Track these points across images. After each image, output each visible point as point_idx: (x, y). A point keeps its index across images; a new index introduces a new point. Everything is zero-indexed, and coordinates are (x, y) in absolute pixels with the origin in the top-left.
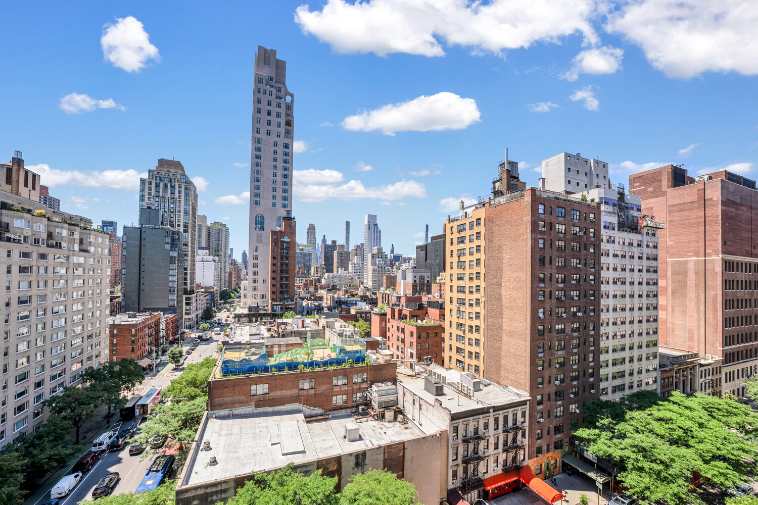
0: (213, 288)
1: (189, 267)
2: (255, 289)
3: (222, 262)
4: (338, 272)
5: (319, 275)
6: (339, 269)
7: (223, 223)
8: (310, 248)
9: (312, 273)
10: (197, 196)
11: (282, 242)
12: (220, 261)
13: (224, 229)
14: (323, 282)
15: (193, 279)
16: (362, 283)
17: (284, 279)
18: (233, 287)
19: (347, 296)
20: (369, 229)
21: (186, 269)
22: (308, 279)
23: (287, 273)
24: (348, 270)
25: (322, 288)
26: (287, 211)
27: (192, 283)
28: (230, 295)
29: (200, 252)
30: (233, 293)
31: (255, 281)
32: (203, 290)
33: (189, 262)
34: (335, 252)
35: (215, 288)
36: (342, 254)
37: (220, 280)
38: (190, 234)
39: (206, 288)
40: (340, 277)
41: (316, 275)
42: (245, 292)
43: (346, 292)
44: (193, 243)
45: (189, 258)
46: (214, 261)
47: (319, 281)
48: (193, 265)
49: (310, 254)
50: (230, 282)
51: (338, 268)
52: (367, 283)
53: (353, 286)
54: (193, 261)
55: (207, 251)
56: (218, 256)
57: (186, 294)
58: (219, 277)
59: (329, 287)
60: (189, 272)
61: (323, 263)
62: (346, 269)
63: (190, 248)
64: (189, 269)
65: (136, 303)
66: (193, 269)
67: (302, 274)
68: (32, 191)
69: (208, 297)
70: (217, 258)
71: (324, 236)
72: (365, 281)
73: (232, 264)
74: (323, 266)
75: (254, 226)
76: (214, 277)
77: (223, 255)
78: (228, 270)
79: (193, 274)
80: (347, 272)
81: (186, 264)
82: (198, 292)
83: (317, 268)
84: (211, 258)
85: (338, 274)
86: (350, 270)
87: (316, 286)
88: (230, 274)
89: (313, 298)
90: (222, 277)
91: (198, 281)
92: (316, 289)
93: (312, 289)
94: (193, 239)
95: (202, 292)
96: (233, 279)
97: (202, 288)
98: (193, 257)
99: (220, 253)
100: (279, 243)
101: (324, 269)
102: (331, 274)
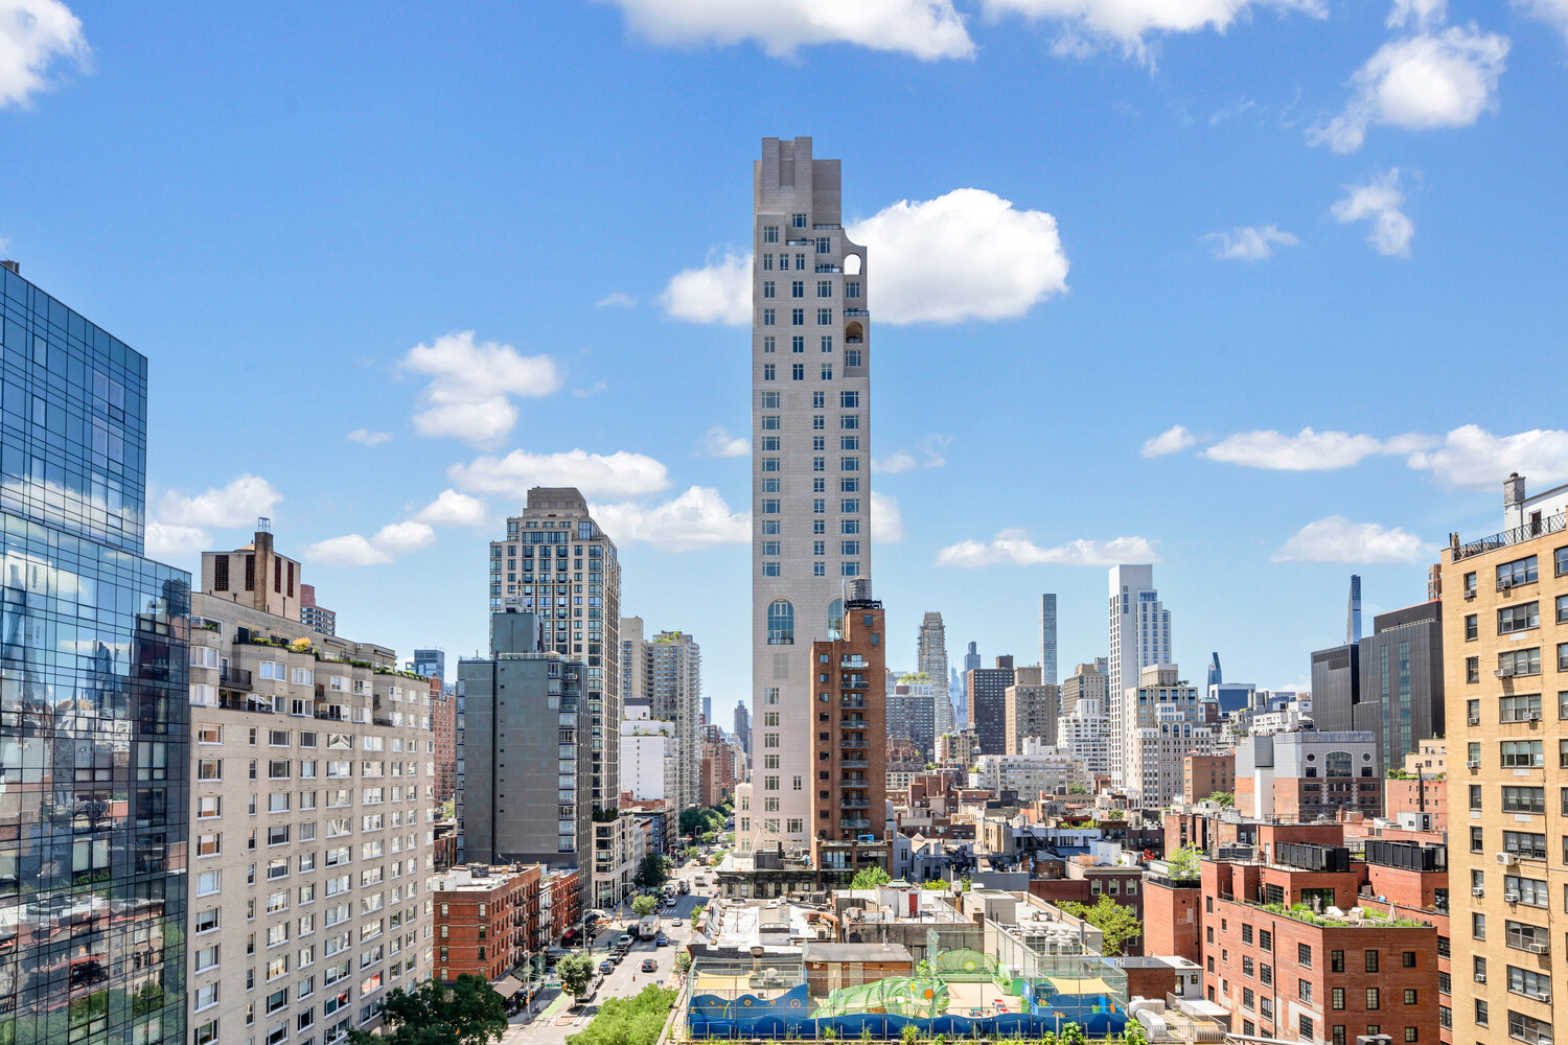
0: (662, 803)
1: (604, 750)
2: (772, 805)
3: (685, 733)
4: (1019, 750)
5: (959, 760)
6: (1026, 741)
7: (685, 633)
8: (928, 684)
9: (938, 754)
10: (619, 569)
11: (844, 671)
12: (678, 733)
13: (687, 647)
14: (973, 781)
15: (613, 780)
16: (1106, 783)
17: (854, 775)
18: (713, 801)
19: (1053, 824)
20: (1126, 610)
21: (596, 756)
22: (926, 773)
23: (861, 758)
24: (1054, 743)
25: (969, 799)
26: (857, 582)
27: (612, 792)
28: (706, 822)
29: (630, 711)
30: (713, 816)
31: (772, 784)
32: (638, 809)
33: (605, 738)
34: (1010, 693)
35: (669, 803)
36: (1032, 695)
37: (681, 783)
38: (605, 669)
39: (644, 803)
40: (1029, 767)
41: (951, 761)
42: (746, 814)
43: (1051, 810)
44: (613, 690)
45: (604, 727)
46: (665, 732)
47: (960, 779)
48: (613, 746)
49: (930, 701)
50: (705, 788)
51: (1019, 738)
52: (1123, 783)
53: (1073, 792)
54: (613, 735)
55: (646, 709)
56: (673, 718)
57: (598, 820)
58: (677, 775)
59: (991, 796)
60: (604, 763)
61: (972, 725)
62: (1049, 739)
63: (605, 704)
64: (603, 756)
65: (488, 842)
66: (613, 757)
67: (905, 760)
68: (288, 599)
69: (651, 826)
70: (670, 725)
71: (973, 645)
72: (1116, 776)
73: (709, 740)
74: (972, 734)
75: (766, 634)
76: (666, 776)
77: (685, 716)
78: (699, 756)
79: (613, 768)
80: (1051, 748)
81: (597, 744)
82: (626, 814)
83: (953, 741)
84: (656, 725)
85: (1020, 758)
86: (1062, 740)
87: (949, 793)
88: (706, 765)
89: (941, 829)
90: (685, 773)
91: (624, 786)
92: (952, 803)
93: (937, 803)
94: (612, 679)
95: (636, 815)
96: (714, 779)
97: (636, 804)
98: (613, 724)
99: (678, 712)
100: (838, 675)
101: (973, 744)
102: (998, 759)
